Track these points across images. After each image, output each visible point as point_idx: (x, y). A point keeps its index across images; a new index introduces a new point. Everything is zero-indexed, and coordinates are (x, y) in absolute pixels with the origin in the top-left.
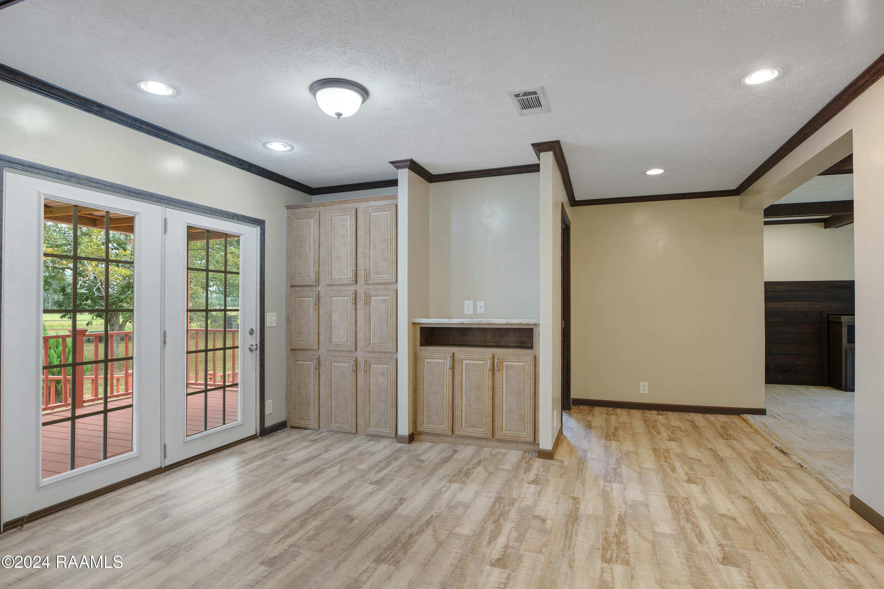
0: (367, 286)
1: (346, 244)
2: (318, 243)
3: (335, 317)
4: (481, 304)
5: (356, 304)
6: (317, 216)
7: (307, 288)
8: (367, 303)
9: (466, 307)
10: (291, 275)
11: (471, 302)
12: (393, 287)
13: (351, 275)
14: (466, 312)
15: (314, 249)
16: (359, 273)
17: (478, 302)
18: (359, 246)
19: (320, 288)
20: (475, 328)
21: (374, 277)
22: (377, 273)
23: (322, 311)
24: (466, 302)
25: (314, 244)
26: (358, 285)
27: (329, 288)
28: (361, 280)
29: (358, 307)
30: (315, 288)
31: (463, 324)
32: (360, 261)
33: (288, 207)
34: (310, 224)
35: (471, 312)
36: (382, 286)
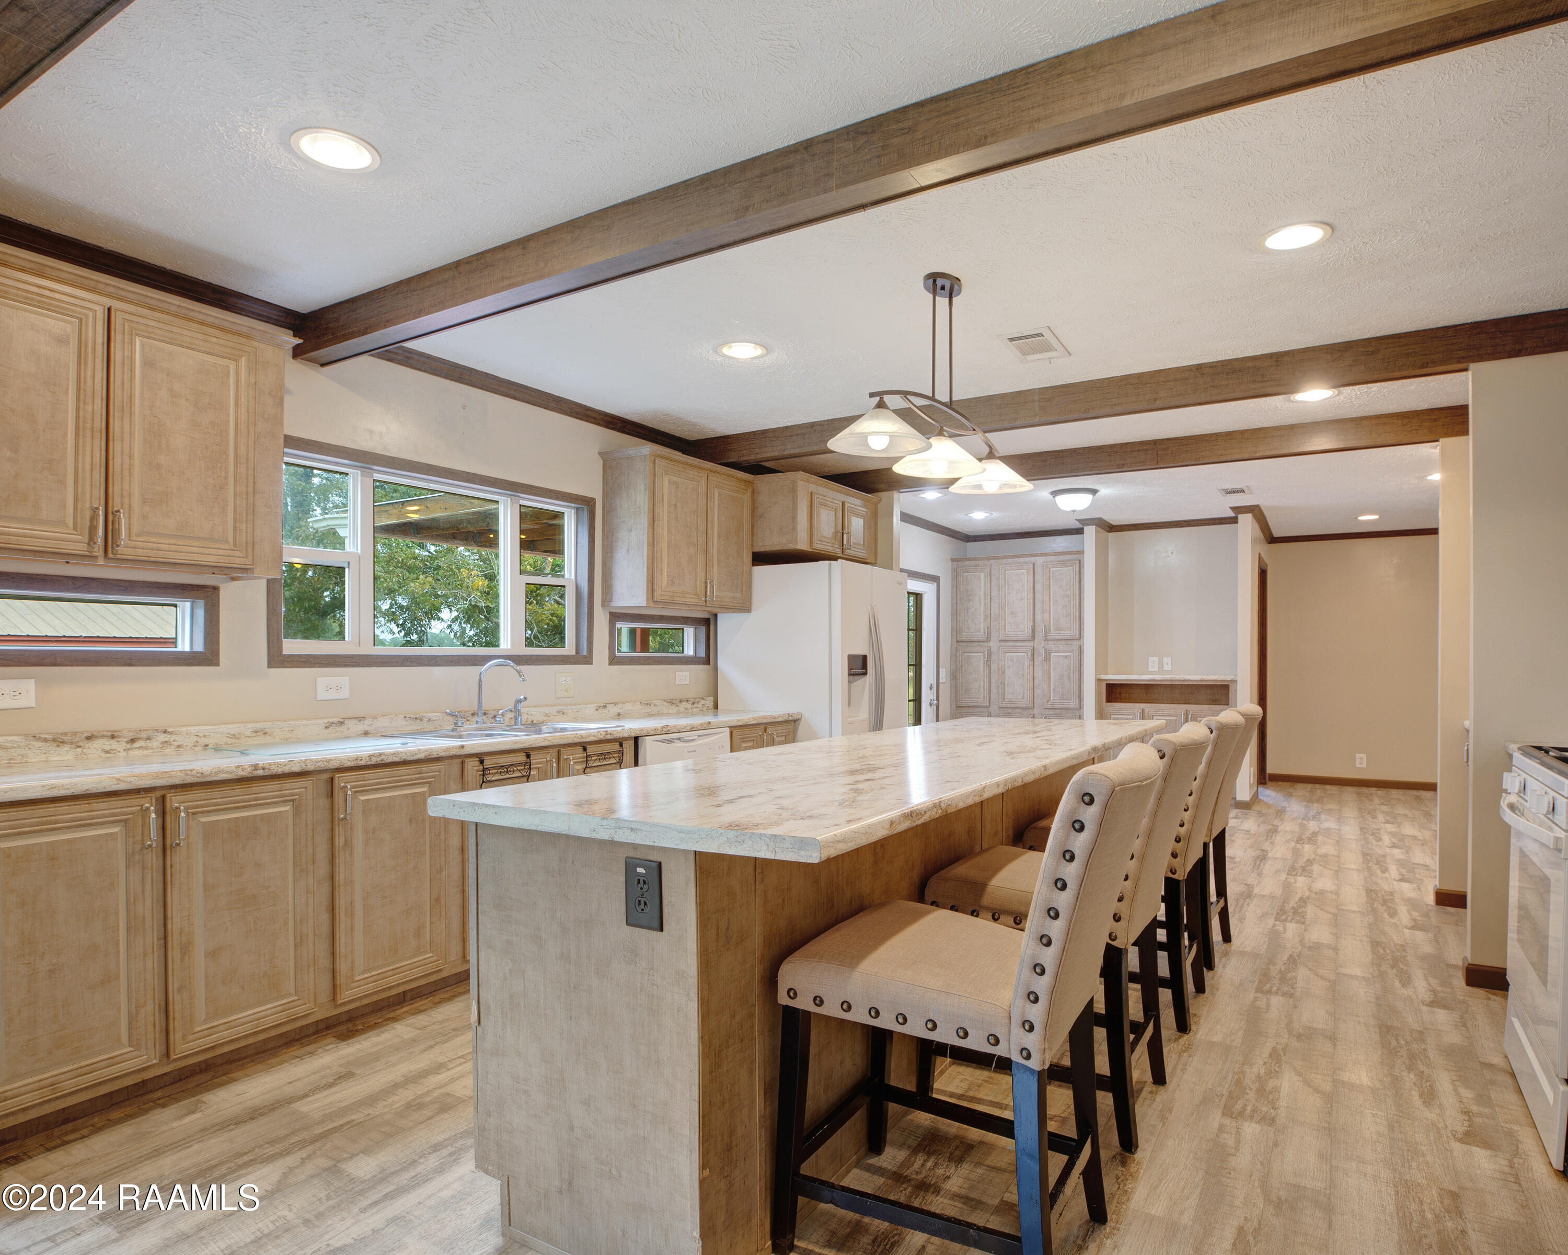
0: (1046, 642)
1: (1022, 599)
2: (989, 597)
3: (1008, 673)
4: (1167, 661)
5: (1033, 660)
6: (987, 570)
7: (976, 644)
8: (1047, 659)
9: (1150, 664)
10: (956, 630)
11: (1156, 659)
12: (1076, 643)
13: (1028, 632)
14: (1150, 669)
15: (985, 604)
16: (1037, 629)
17: (1165, 659)
18: (1037, 601)
19: (991, 644)
20: (1161, 685)
21: (1054, 634)
22: (1058, 629)
23: (994, 667)
24: (1151, 659)
25: (985, 599)
26: (1036, 641)
27: (1002, 644)
28: (1040, 635)
29: (1036, 663)
30: (985, 644)
31: (1154, 680)
32: (1039, 617)
33: (953, 560)
34: (980, 577)
35: (1156, 669)
36: (1063, 642)
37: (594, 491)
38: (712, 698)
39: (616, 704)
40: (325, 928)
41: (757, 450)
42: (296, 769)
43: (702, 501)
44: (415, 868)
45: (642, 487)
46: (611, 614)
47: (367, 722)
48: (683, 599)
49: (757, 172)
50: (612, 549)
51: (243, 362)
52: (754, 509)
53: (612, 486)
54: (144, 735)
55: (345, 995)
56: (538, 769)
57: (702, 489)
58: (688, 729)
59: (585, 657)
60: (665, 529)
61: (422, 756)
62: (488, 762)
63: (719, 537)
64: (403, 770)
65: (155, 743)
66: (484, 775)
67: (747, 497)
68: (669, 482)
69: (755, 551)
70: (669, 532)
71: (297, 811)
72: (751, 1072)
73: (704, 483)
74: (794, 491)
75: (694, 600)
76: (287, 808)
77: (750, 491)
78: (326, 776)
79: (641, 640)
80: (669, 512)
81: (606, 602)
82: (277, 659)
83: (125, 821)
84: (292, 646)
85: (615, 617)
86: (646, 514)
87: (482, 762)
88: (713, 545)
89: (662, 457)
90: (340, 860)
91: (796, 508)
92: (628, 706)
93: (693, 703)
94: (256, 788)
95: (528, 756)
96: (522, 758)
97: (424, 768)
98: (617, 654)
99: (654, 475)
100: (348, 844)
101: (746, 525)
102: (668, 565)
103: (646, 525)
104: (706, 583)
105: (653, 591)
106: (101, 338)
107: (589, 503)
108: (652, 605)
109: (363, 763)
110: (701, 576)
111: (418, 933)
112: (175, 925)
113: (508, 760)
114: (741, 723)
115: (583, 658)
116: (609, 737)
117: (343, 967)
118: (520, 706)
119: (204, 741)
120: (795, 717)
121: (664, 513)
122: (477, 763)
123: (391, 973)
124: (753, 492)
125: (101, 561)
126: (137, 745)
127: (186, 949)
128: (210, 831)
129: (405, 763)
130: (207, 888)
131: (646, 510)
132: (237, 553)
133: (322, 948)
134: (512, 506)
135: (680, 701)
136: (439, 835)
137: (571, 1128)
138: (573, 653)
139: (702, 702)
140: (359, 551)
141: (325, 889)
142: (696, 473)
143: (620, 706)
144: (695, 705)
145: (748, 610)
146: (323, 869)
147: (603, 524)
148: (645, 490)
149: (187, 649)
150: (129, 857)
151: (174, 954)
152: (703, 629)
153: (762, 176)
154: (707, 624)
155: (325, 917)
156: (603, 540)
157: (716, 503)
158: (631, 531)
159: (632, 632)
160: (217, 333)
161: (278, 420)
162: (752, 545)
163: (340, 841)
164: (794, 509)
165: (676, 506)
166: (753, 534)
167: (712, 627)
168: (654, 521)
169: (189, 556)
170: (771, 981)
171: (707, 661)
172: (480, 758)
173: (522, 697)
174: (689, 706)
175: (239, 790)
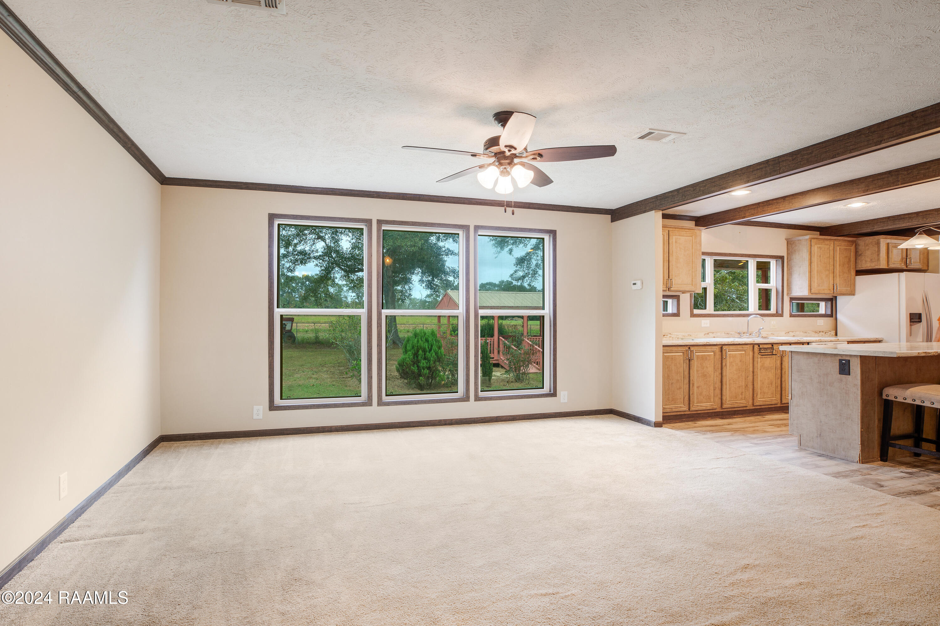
37: (783, 253)
38: (834, 331)
39: (793, 332)
40: (720, 387)
41: (859, 230)
42: (715, 344)
43: (832, 253)
44: (741, 375)
45: (806, 251)
46: (790, 298)
47: (715, 334)
48: (824, 292)
49: (871, 180)
50: (791, 274)
51: (693, 237)
52: (856, 252)
53: (790, 251)
54: (666, 335)
55: (724, 406)
56: (775, 350)
57: (832, 248)
58: (829, 341)
59: (781, 314)
60: (816, 266)
61: (743, 343)
62: (761, 346)
63: (839, 265)
64: (739, 346)
65: (668, 337)
66: (760, 350)
67: (853, 248)
68: (817, 248)
69: (857, 269)
70: (818, 267)
71: (715, 355)
72: (875, 413)
73: (832, 245)
74: (878, 244)
75: (828, 292)
76: (713, 353)
77: (854, 245)
78: (720, 346)
79: (801, 308)
80: (817, 259)
81: (788, 294)
82: (693, 315)
83: (683, 352)
84: (696, 311)
85: (792, 299)
86: (808, 261)
87: (759, 346)
88: (837, 269)
89: (814, 238)
90: (724, 369)
91: (880, 251)
92: (798, 333)
93: (826, 333)
94: (707, 347)
95: (772, 346)
96: (770, 346)
97: (744, 346)
98: (793, 313)
99: (811, 246)
100: (726, 365)
101: (853, 259)
102: (817, 279)
103: (808, 265)
104: (834, 285)
105: (811, 289)
106: (668, 238)
107: (782, 258)
108: (810, 294)
109: (729, 343)
110: (832, 282)
111: (742, 394)
112: (691, 378)
113: (766, 346)
114: (853, 341)
115: (779, 314)
116: (799, 342)
117: (724, 398)
118: (760, 331)
119: (678, 337)
120: (881, 340)
121: (815, 259)
122: (758, 346)
123: (735, 403)
124: (856, 245)
125: (667, 291)
126: (665, 337)
127: (693, 384)
128: (698, 356)
129: (739, 344)
130: (697, 371)
131: (808, 259)
132: (693, 287)
133: (719, 392)
134: (754, 262)
135: (820, 332)
136: (747, 366)
137: (821, 422)
138: (775, 313)
139: (830, 333)
140: (710, 282)
141: (720, 376)
142: (829, 242)
143: (794, 333)
144: (826, 334)
145: (854, 295)
146: (720, 371)
147: (787, 265)
148: (807, 252)
149: (671, 312)
150: (684, 361)
151: (691, 385)
152: (829, 303)
153: (873, 181)
154: (832, 301)
155: (720, 384)
156: (787, 271)
157: (838, 252)
158: (800, 267)
159: (798, 304)
160: (688, 230)
161: (700, 249)
162: (856, 267)
163: (724, 364)
164: (879, 251)
165: (820, 256)
166: (856, 263)
167: (834, 302)
168: (811, 263)
169: (684, 289)
170: (881, 394)
171: (831, 316)
172: (759, 345)
173: (762, 328)
174: (823, 334)
175: (703, 347)
